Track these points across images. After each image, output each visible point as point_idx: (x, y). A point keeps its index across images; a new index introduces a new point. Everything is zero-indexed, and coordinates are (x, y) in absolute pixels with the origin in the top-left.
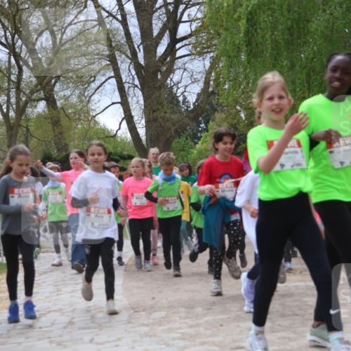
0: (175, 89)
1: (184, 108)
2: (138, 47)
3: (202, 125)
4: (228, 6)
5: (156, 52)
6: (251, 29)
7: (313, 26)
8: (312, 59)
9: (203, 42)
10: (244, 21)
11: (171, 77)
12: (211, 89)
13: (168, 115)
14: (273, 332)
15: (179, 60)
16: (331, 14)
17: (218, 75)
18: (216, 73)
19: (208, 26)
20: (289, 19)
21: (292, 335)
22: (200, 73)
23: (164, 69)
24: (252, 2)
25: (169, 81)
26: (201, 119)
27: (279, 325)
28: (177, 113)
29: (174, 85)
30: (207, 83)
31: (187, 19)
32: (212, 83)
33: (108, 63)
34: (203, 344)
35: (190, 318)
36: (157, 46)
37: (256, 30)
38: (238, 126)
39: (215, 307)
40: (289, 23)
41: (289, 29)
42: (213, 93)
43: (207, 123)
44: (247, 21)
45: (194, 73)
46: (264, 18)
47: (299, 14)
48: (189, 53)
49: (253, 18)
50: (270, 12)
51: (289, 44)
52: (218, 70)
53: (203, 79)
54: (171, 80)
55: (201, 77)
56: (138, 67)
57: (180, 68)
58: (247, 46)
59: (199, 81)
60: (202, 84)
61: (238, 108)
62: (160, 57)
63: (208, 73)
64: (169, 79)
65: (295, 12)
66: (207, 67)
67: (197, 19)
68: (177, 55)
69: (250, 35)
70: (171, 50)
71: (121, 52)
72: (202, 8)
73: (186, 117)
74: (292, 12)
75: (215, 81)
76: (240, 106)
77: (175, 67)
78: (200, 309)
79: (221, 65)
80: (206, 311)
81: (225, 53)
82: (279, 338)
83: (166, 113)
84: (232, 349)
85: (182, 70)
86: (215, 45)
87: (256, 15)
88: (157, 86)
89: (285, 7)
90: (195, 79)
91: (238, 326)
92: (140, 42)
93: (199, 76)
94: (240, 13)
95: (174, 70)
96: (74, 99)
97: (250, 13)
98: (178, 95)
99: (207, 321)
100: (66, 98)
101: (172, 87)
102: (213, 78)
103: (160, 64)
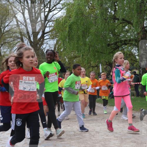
2: (31, 35)
4: (62, 22)
5: (37, 37)
6: (70, 31)
7: (91, 31)
8: (91, 42)
9: (54, 34)
10: (68, 28)
13: (41, 59)
14: (74, 136)
16: (97, 27)
17: (59, 46)
18: (58, 45)
19: (55, 29)
20: (83, 28)
21: (81, 137)
22: (52, 45)
23: (40, 43)
25: (41, 48)
27: (77, 133)
29: (43, 49)
31: (49, 26)
32: (56, 49)
33: (20, 40)
36: (38, 35)
37: (72, 31)
38: (65, 64)
41: (83, 31)
42: (57, 52)
44: (69, 28)
46: (75, 27)
47: (87, 26)
48: (48, 38)
49: (71, 27)
50: (77, 25)
51: (83, 36)
56: (31, 42)
58: (68, 37)
61: (65, 58)
62: (39, 39)
63: (55, 45)
64: (42, 47)
66: (55, 43)
67: (52, 26)
68: (45, 39)
69: (70, 33)
70: (43, 36)
71: (25, 36)
72: (54, 22)
74: (84, 25)
75: (57, 48)
76: (66, 57)
79: (60, 43)
81: (61, 39)
82: (76, 138)
83: (40, 58)
84: (60, 141)
85: (46, 44)
86: (58, 36)
88: (37, 49)
89: (82, 24)
92: (32, 33)
93: (52, 46)
94: (67, 25)
95: (44, 44)
96: (8, 53)
97: (70, 25)
98: (44, 52)
100: (5, 52)
101: (42, 50)
102: (57, 47)
103: (38, 41)
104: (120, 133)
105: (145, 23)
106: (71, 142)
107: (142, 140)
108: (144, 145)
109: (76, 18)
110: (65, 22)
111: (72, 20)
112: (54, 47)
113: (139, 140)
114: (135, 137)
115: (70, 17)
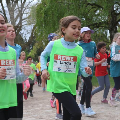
0: (22, 35)
1: (25, 42)
2: (9, 22)
3: (31, 47)
6: (45, 16)
10: (44, 14)
11: (20, 31)
12: (34, 36)
14: (53, 113)
15: (23, 26)
16: (71, 12)
17: (36, 31)
22: (30, 30)
23: (18, 29)
24: (46, 8)
25: (20, 33)
26: (30, 45)
28: (22, 43)
30: (32, 34)
32: (34, 33)
34: (31, 117)
35: (27, 109)
37: (47, 17)
38: (42, 47)
39: (35, 106)
40: (58, 14)
42: (34, 37)
43: (32, 46)
45: (28, 30)
46: (50, 13)
47: (61, 12)
48: (26, 24)
49: (46, 13)
50: (52, 11)
52: (36, 29)
53: (31, 32)
54: (21, 32)
55: (30, 32)
57: (23, 29)
58: (44, 22)
59: (30, 33)
60: (31, 34)
61: (43, 42)
63: (33, 30)
64: (20, 32)
65: (59, 11)
66: (32, 29)
69: (45, 19)
73: (26, 45)
77: (22, 28)
78: (30, 106)
79: (37, 28)
80: (32, 107)
81: (38, 24)
84: (40, 119)
85: (24, 29)
87: (47, 12)
90: (28, 32)
91: (42, 112)
92: (10, 20)
93: (29, 32)
94: (42, 12)
95: (22, 29)
97: (45, 11)
98: (23, 37)
99: (32, 110)
101: (21, 35)
102: (34, 32)
103: (17, 27)
104: (95, 108)
105: (114, 7)
106: (50, 119)
107: (114, 114)
108: (116, 118)
109: (51, 4)
110: (41, 9)
111: (47, 6)
112: (32, 32)
113: (111, 114)
114: (108, 112)
115: (45, 4)
